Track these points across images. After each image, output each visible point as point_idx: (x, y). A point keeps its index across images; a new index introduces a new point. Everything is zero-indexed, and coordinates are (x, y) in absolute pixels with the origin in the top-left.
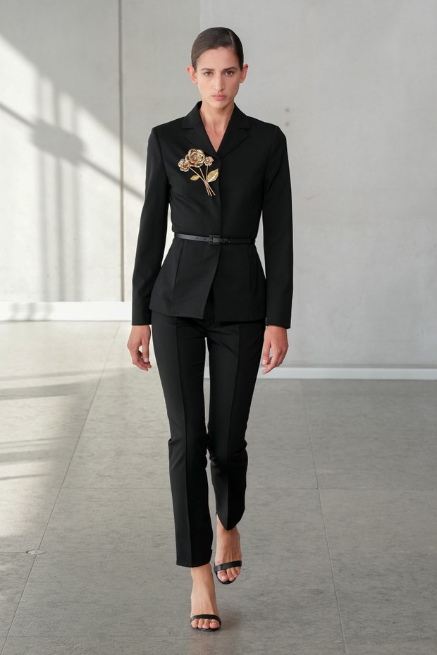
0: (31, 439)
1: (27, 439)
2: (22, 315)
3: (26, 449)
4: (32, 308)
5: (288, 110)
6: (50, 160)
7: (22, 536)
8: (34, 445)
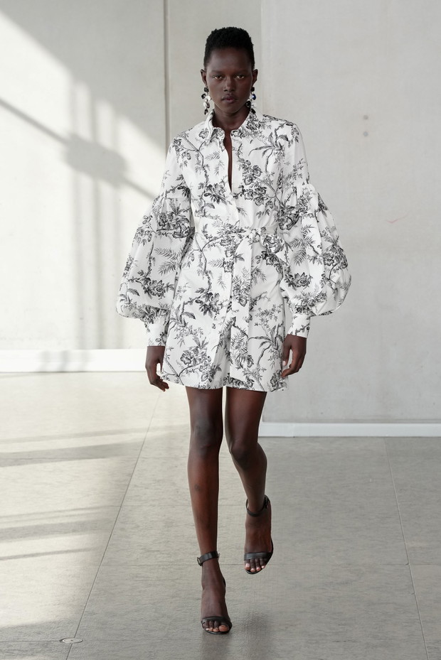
0: (63, 509)
1: (59, 509)
2: (54, 365)
3: (58, 521)
4: (65, 356)
5: (366, 118)
6: (86, 182)
7: (54, 622)
8: (67, 516)
